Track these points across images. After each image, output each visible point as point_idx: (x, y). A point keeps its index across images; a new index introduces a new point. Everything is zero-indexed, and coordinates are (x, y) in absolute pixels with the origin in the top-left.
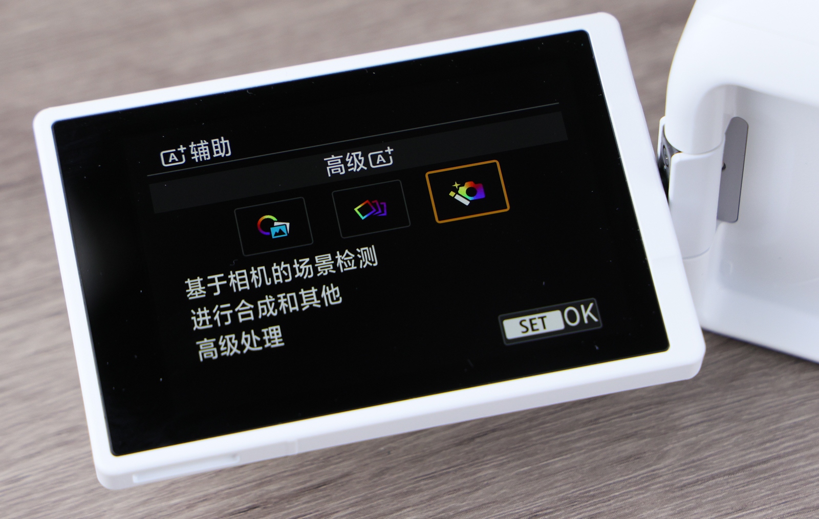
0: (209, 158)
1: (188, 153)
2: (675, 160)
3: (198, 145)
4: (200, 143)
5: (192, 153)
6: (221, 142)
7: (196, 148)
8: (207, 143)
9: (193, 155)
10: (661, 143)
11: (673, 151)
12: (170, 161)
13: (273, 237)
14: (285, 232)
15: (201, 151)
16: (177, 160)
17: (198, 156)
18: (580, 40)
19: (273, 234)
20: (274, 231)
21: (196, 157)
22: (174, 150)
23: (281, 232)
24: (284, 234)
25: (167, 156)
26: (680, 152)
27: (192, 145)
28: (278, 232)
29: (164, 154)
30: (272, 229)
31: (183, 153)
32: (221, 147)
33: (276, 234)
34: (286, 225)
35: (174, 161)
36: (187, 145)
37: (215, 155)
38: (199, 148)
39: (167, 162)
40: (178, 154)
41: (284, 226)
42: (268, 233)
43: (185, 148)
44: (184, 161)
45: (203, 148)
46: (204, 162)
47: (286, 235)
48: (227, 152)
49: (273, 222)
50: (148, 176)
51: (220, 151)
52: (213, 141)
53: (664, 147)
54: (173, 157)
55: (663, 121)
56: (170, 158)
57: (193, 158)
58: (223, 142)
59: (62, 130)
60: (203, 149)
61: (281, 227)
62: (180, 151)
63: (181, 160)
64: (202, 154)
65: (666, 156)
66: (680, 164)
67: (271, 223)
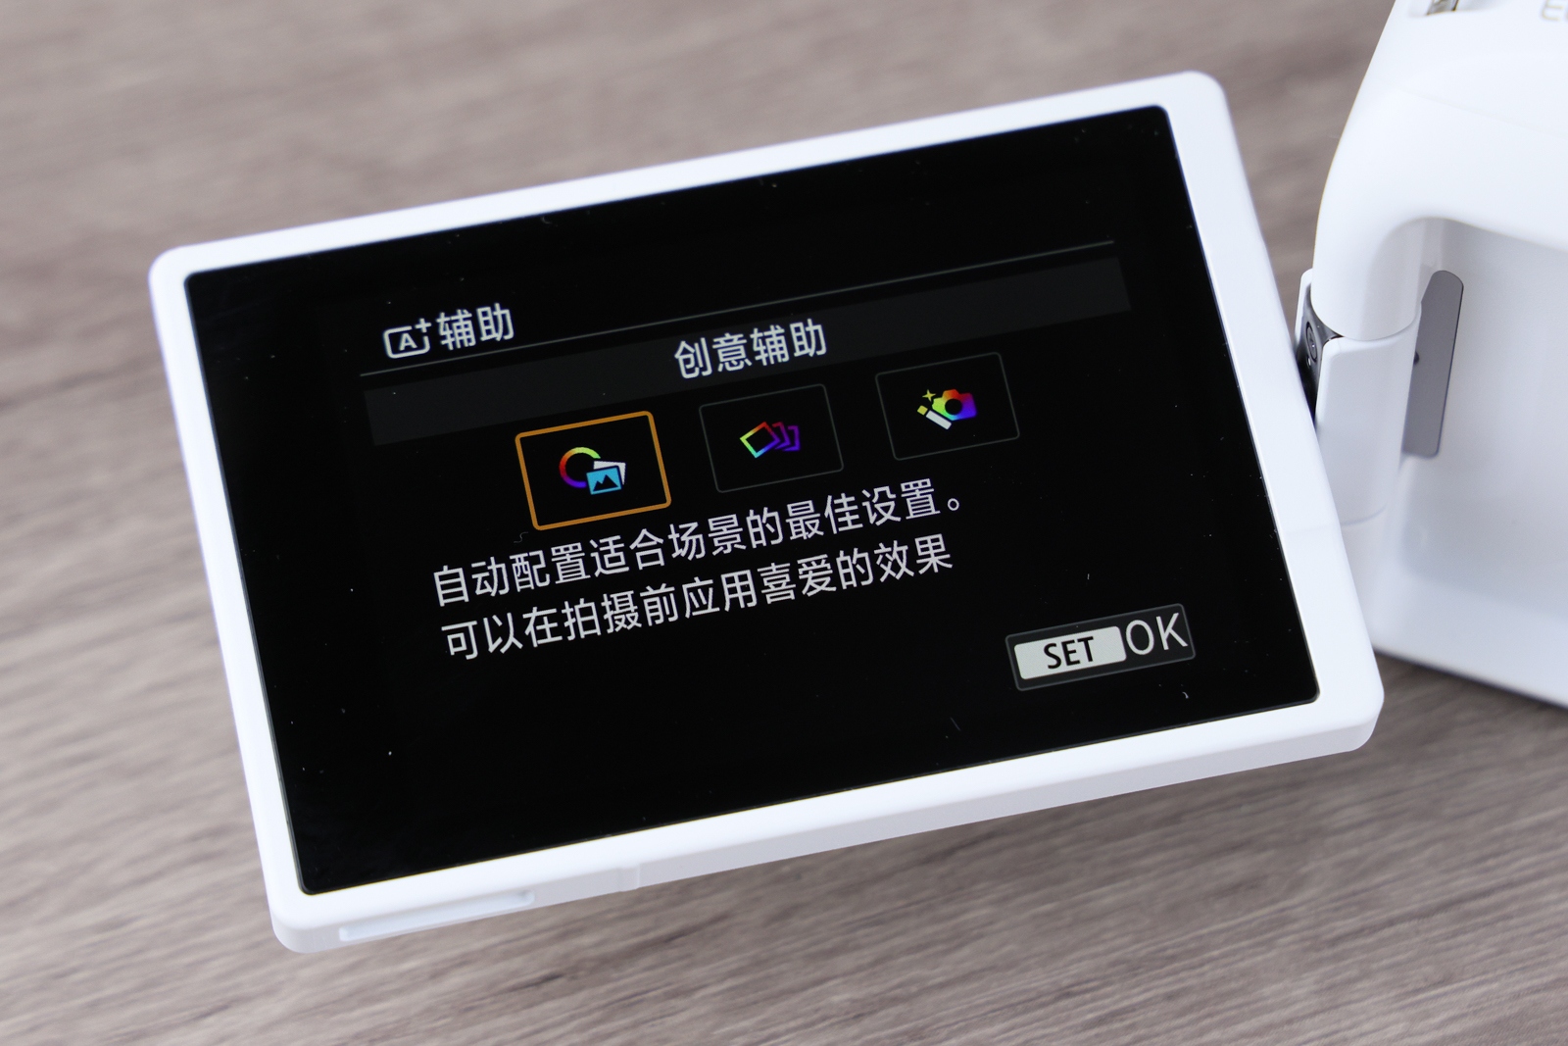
0: (473, 343)
1: (433, 333)
2: (1330, 351)
3: (453, 318)
4: (455, 314)
5: (442, 333)
6: (495, 313)
7: (450, 323)
8: (470, 315)
9: (444, 337)
10: (1303, 318)
11: (1326, 335)
12: (402, 348)
13: (593, 493)
14: (617, 482)
15: (457, 330)
16: (414, 346)
17: (453, 340)
18: (1152, 124)
19: (592, 486)
20: (593, 479)
21: (449, 341)
22: (409, 328)
23: (608, 482)
24: (615, 486)
25: (395, 339)
26: (1339, 336)
27: (442, 319)
28: (601, 482)
29: (391, 335)
30: (590, 475)
31: (425, 334)
32: (496, 322)
33: (598, 486)
34: (617, 467)
35: (408, 349)
36: (432, 318)
37: (485, 337)
38: (455, 325)
39: (396, 350)
40: (417, 335)
41: (615, 470)
42: (581, 485)
43: (429, 325)
44: (427, 348)
45: (462, 323)
46: (464, 350)
47: (619, 488)
48: (506, 332)
49: (592, 460)
50: (362, 375)
51: (493, 330)
52: (480, 311)
53: (1308, 325)
54: (407, 340)
55: (1307, 278)
56: (402, 343)
57: (443, 342)
58: (499, 312)
59: (202, 289)
60: (463, 327)
61: (607, 472)
62: (420, 330)
63: (421, 346)
64: (460, 334)
65: (1312, 341)
66: (1340, 359)
67: (586, 463)
